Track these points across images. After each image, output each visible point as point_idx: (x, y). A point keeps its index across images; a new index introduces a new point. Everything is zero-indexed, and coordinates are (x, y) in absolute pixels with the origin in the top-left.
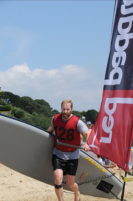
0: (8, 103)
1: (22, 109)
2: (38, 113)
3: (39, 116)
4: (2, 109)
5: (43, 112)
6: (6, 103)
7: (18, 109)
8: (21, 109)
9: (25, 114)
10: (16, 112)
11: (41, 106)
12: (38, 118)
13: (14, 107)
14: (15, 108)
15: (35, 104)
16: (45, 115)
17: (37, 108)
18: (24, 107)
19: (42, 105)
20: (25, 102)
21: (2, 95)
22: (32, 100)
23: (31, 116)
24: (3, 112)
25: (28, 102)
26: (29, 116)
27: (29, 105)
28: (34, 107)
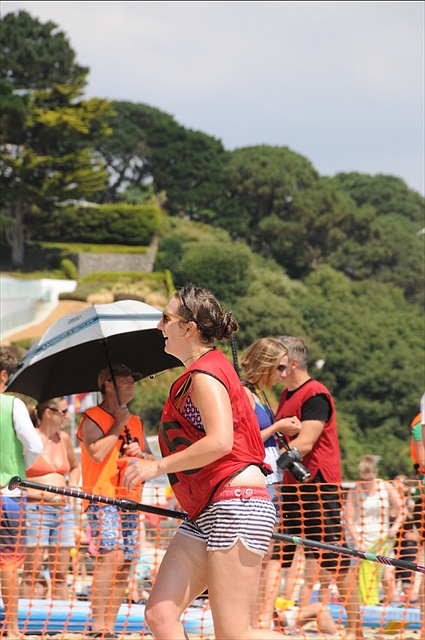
0: (136, 183)
1: (234, 239)
2: (353, 277)
3: (355, 294)
4: (93, 229)
5: (386, 272)
6: (117, 184)
7: (206, 240)
8: (225, 234)
9: (254, 278)
10: (189, 256)
11: (374, 226)
12: (349, 308)
13: (175, 220)
14: (184, 226)
15: (328, 209)
16: (399, 292)
17: (350, 233)
18: (253, 224)
19: (384, 219)
20: (258, 185)
21: (93, 121)
22: (315, 175)
23: (297, 292)
24: (94, 248)
25: (279, 191)
26: (281, 292)
27: (288, 212)
28: (322, 230)
